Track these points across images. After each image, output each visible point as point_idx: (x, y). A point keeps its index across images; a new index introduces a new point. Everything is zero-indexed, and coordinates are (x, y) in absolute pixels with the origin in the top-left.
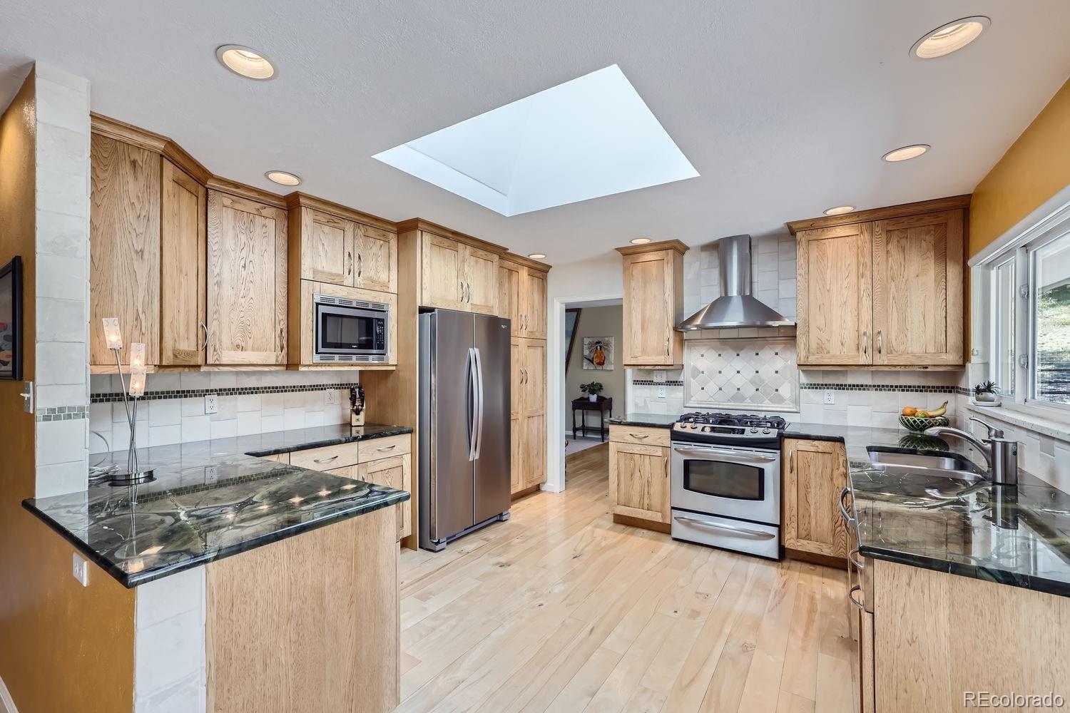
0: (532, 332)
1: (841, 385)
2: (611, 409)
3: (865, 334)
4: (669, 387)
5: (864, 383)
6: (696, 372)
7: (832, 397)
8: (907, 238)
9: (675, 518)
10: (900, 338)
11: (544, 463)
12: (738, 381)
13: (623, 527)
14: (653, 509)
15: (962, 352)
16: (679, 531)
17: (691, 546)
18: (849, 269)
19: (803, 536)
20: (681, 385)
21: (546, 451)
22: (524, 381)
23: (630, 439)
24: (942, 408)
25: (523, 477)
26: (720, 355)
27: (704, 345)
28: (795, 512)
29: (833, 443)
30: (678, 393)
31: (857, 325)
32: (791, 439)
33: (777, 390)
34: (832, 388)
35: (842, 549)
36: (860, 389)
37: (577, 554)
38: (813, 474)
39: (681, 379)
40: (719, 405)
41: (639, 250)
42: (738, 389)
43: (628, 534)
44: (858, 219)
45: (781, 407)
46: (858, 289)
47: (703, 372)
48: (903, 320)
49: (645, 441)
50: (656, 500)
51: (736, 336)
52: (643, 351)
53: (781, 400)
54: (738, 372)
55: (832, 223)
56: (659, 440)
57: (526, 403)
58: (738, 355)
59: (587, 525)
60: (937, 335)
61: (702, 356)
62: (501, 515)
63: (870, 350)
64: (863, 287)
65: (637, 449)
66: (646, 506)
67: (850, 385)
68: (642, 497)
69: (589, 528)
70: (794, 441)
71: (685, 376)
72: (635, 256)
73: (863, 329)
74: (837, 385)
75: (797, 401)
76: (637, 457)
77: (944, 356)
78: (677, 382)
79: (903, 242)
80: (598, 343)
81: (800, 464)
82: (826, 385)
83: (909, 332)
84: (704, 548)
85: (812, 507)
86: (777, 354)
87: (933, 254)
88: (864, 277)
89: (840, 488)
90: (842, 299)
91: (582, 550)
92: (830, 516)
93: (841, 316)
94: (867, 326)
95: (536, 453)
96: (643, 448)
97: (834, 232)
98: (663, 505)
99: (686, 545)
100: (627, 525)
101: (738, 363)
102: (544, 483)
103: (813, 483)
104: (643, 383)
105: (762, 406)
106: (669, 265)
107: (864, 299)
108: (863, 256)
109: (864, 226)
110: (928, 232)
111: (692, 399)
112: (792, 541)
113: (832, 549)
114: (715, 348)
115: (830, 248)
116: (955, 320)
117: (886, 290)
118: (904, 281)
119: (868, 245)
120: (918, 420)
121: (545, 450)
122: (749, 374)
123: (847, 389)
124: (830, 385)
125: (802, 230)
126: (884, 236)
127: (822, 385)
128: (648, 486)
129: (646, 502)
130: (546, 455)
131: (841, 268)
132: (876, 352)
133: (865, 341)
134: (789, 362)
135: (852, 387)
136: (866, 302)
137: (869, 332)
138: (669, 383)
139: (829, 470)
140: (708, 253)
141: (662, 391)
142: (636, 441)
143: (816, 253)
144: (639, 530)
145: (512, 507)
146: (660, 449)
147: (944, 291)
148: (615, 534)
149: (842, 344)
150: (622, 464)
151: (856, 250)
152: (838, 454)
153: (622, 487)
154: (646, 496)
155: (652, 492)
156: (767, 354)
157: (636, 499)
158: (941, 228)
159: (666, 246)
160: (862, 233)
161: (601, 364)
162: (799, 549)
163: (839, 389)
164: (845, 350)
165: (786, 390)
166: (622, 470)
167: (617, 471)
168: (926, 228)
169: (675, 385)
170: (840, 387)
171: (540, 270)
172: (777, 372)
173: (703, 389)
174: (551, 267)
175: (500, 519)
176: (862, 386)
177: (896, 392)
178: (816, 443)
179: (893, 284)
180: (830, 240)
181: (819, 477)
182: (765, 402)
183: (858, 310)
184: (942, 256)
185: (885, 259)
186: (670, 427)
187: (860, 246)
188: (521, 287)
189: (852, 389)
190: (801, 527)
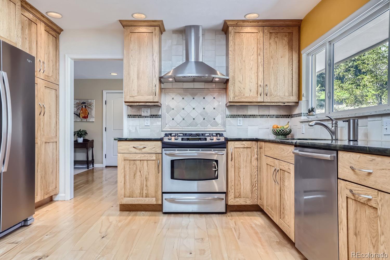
0: (48, 76)
1: (245, 115)
2: (92, 148)
3: (260, 86)
4: (152, 118)
5: (255, 114)
6: (169, 109)
7: (241, 122)
8: (278, 38)
9: (165, 199)
10: (275, 88)
11: (57, 178)
12: (194, 114)
13: (128, 212)
14: (149, 196)
15: (298, 96)
16: (168, 207)
17: (175, 215)
18: (254, 50)
19: (237, 196)
20: (160, 117)
21: (59, 170)
22: (42, 114)
23: (134, 150)
24: (287, 124)
25: (41, 190)
26: (183, 98)
27: (174, 92)
28: (233, 183)
29: (252, 142)
30: (157, 122)
31: (257, 82)
32: (231, 142)
33: (214, 119)
34: (241, 117)
35: (256, 200)
36: (253, 117)
37: (103, 235)
38: (242, 160)
39: (160, 113)
40: (183, 129)
41: (136, 24)
42: (194, 119)
43: (133, 216)
44: (258, 24)
45: (217, 129)
46: (258, 62)
47: (173, 109)
48: (276, 79)
49: (144, 150)
50: (152, 190)
51: (193, 87)
52: (138, 93)
53: (217, 124)
54: (194, 109)
55: (246, 24)
56: (153, 149)
57: (44, 131)
58: (194, 98)
59: (102, 215)
60: (289, 87)
61: (173, 99)
62: (26, 221)
63: (262, 94)
64: (259, 61)
65: (138, 157)
66: (144, 195)
67: (249, 115)
68: (142, 189)
69: (103, 217)
70: (233, 142)
71: (162, 111)
72: (133, 28)
73: (260, 83)
74: (243, 115)
75: (224, 125)
76: (138, 162)
77: (291, 98)
78: (157, 115)
79: (276, 39)
80: (84, 103)
81: (236, 155)
82: (238, 115)
83: (278, 86)
84: (184, 215)
85: (242, 179)
86: (214, 98)
87: (287, 47)
88: (260, 55)
89: (255, 166)
90: (250, 66)
91: (106, 231)
92: (250, 183)
93: (250, 76)
94: (261, 81)
95: (51, 171)
96: (143, 155)
97: (247, 29)
98: (156, 192)
99: (172, 215)
100: (130, 211)
101: (194, 104)
102: (56, 195)
103: (242, 166)
104: (134, 116)
105: (207, 129)
106: (156, 36)
107: (260, 67)
108: (260, 44)
109: (260, 28)
110: (286, 36)
111: (166, 126)
112: (232, 200)
113: (251, 200)
114: (180, 94)
115: (245, 37)
116: (295, 80)
117: (269, 63)
118: (276, 60)
119: (262, 38)
120: (282, 129)
121: (57, 168)
122: (199, 110)
123: (248, 117)
124: (240, 115)
125: (232, 26)
126: (269, 35)
127: (237, 115)
128: (146, 181)
129: (145, 192)
130: (59, 172)
131: (250, 50)
132: (265, 95)
133: (261, 90)
134: (220, 103)
135: (250, 116)
136: (261, 69)
137: (262, 84)
138: (152, 116)
139: (250, 158)
140: (177, 35)
141: (148, 122)
142: (137, 151)
143: (238, 40)
144: (139, 213)
145: (36, 213)
146: (154, 155)
147: (292, 66)
148: (125, 217)
149: (250, 90)
150: (127, 169)
151: (256, 41)
152: (254, 148)
153: (128, 184)
154: (145, 188)
155: (149, 184)
156: (209, 98)
157: (137, 191)
158: (291, 34)
159: (155, 24)
160: (259, 32)
161: (86, 117)
162: (235, 204)
163: (244, 117)
164: (251, 94)
165: (219, 120)
166: (128, 173)
167: (123, 174)
168: (285, 34)
169: (156, 117)
170: (245, 116)
171: (54, 30)
172: (214, 109)
173: (173, 119)
174: (62, 30)
175: (25, 224)
176: (254, 115)
177: (268, 118)
178: (244, 142)
179: (272, 60)
180: (245, 33)
181: (245, 161)
182: (208, 126)
183: (257, 73)
184: (291, 48)
185: (269, 46)
186: (161, 140)
187: (258, 38)
188: (39, 39)
189: (250, 117)
190: (236, 191)
